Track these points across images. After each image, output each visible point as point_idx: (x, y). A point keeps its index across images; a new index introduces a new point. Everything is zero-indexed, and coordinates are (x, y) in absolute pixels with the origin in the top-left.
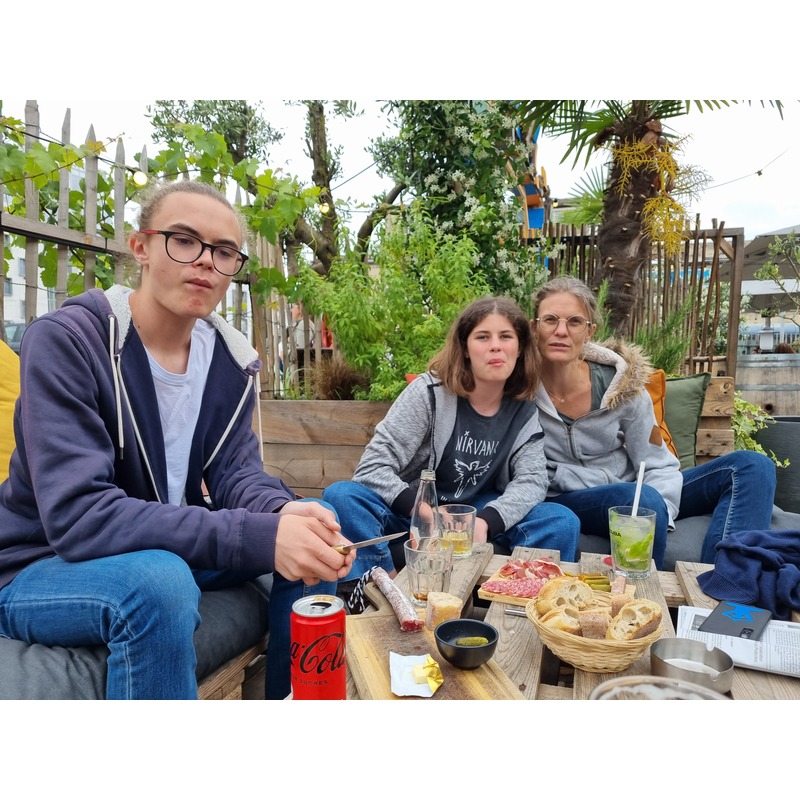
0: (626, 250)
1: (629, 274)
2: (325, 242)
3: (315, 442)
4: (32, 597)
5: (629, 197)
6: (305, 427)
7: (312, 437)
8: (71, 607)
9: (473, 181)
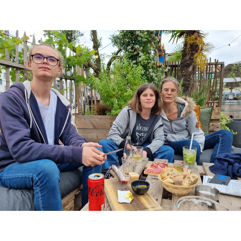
0: (188, 69)
1: (190, 76)
2: (97, 67)
3: (95, 128)
4: (10, 175)
5: (189, 53)
6: (92, 123)
7: (94, 126)
8: (22, 178)
9: (142, 48)
